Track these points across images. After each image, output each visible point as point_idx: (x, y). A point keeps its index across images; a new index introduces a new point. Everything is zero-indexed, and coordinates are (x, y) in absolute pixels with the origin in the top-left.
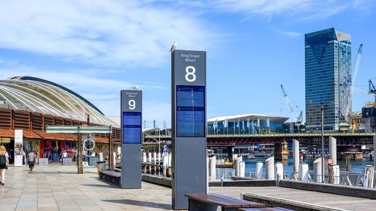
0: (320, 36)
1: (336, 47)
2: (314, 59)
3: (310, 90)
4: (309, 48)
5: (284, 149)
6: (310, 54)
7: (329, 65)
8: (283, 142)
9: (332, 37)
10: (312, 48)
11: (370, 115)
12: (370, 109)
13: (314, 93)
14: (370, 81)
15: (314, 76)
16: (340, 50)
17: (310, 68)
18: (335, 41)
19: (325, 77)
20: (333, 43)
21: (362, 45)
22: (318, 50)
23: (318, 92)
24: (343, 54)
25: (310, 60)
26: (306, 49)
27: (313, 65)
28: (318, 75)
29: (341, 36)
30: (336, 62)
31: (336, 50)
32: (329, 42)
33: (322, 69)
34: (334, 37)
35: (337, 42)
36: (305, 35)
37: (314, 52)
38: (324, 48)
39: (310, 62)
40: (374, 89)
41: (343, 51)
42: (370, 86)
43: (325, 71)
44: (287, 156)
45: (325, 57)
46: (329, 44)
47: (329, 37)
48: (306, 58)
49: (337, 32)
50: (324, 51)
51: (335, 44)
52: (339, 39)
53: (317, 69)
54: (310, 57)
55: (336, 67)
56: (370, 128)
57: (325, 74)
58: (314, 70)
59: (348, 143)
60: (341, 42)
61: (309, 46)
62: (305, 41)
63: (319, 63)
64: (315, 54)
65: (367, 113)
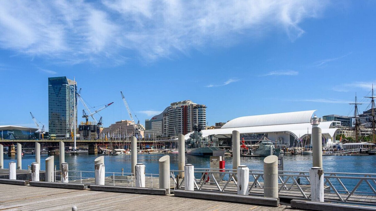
0: (58, 80)
1: (67, 88)
2: (54, 94)
3: (52, 113)
4: (51, 87)
5: (13, 149)
6: (51, 90)
7: (63, 98)
8: (12, 145)
9: (65, 82)
10: (53, 86)
11: (82, 130)
12: (82, 126)
13: (54, 114)
14: (83, 111)
15: (54, 104)
16: (70, 90)
17: (52, 99)
18: (66, 85)
19: (61, 105)
20: (65, 86)
21: (81, 89)
22: (56, 88)
23: (56, 114)
24: (72, 93)
25: (52, 94)
26: (49, 87)
27: (53, 97)
28: (56, 104)
29: (71, 82)
30: (67, 98)
31: (67, 90)
32: (63, 85)
33: (58, 100)
34: (66, 82)
35: (68, 85)
36: (49, 78)
37: (54, 89)
38: (60, 88)
39: (52, 95)
40: (85, 115)
41: (72, 91)
42: (83, 113)
43: (61, 102)
44: (15, 153)
45: (61, 93)
46: (63, 86)
47: (63, 81)
48: (49, 92)
49: (68, 80)
50: (60, 89)
51: (67, 87)
52: (70, 84)
53: (56, 100)
54: (51, 92)
55: (67, 100)
56: (82, 137)
57: (61, 104)
58: (54, 101)
59: (54, 146)
60: (71, 85)
61: (51, 85)
62: (49, 82)
63: (57, 96)
64: (55, 91)
65: (81, 128)
